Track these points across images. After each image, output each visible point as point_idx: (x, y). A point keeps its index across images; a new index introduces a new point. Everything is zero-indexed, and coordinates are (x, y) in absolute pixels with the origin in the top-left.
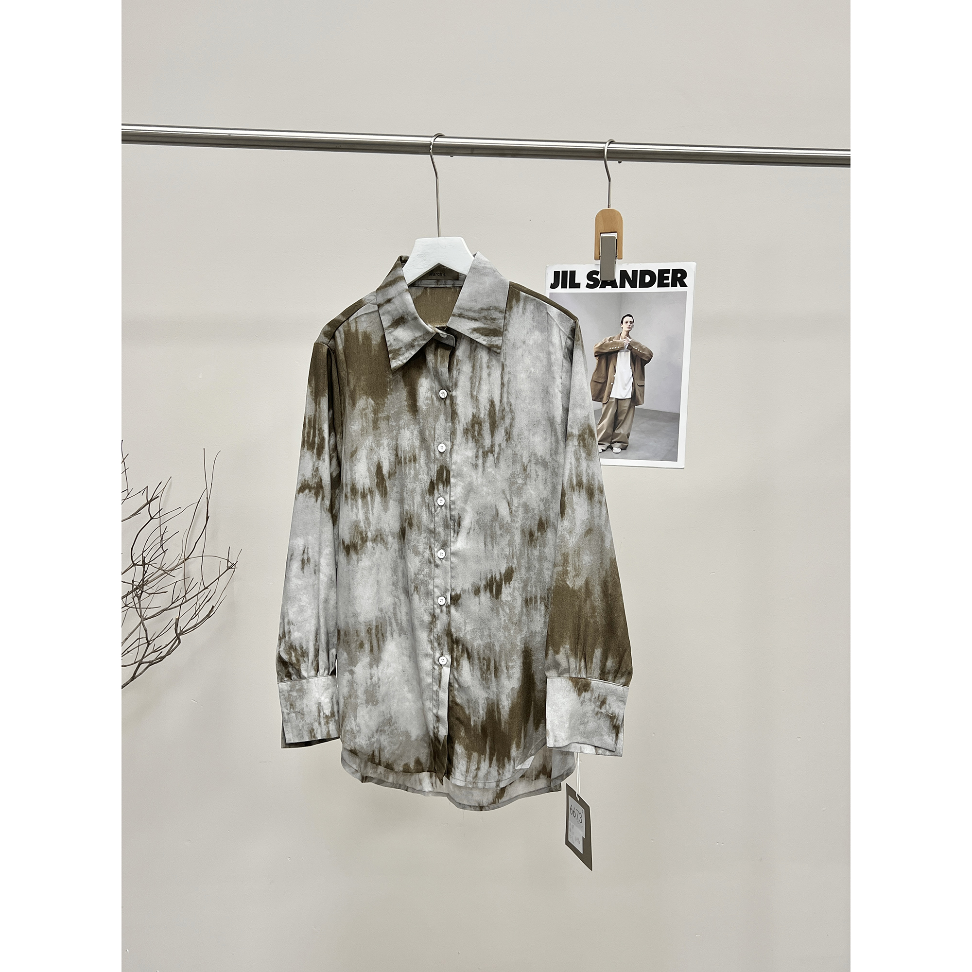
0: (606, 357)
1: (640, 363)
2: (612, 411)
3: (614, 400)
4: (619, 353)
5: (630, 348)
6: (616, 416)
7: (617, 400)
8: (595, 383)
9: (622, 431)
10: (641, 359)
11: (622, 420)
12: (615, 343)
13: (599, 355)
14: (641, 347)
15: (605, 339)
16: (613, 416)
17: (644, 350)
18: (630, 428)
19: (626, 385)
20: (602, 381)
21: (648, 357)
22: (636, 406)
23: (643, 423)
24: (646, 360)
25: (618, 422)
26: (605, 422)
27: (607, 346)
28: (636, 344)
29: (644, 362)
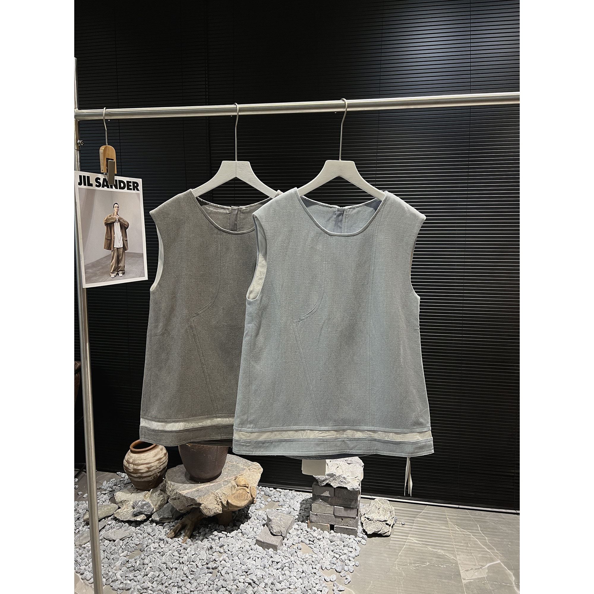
0: (110, 225)
1: (124, 228)
2: (116, 254)
3: (116, 249)
4: (114, 223)
5: (119, 221)
6: (118, 256)
7: (117, 248)
8: (107, 240)
9: (121, 265)
10: (125, 227)
11: (120, 259)
12: (112, 218)
13: (107, 224)
14: (124, 220)
15: (108, 216)
16: (117, 257)
17: (125, 222)
18: (124, 263)
19: (120, 240)
20: (110, 238)
21: (127, 226)
22: (125, 251)
23: (129, 260)
24: (127, 227)
25: (119, 260)
26: (114, 260)
27: (109, 219)
28: (121, 219)
29: (126, 228)
